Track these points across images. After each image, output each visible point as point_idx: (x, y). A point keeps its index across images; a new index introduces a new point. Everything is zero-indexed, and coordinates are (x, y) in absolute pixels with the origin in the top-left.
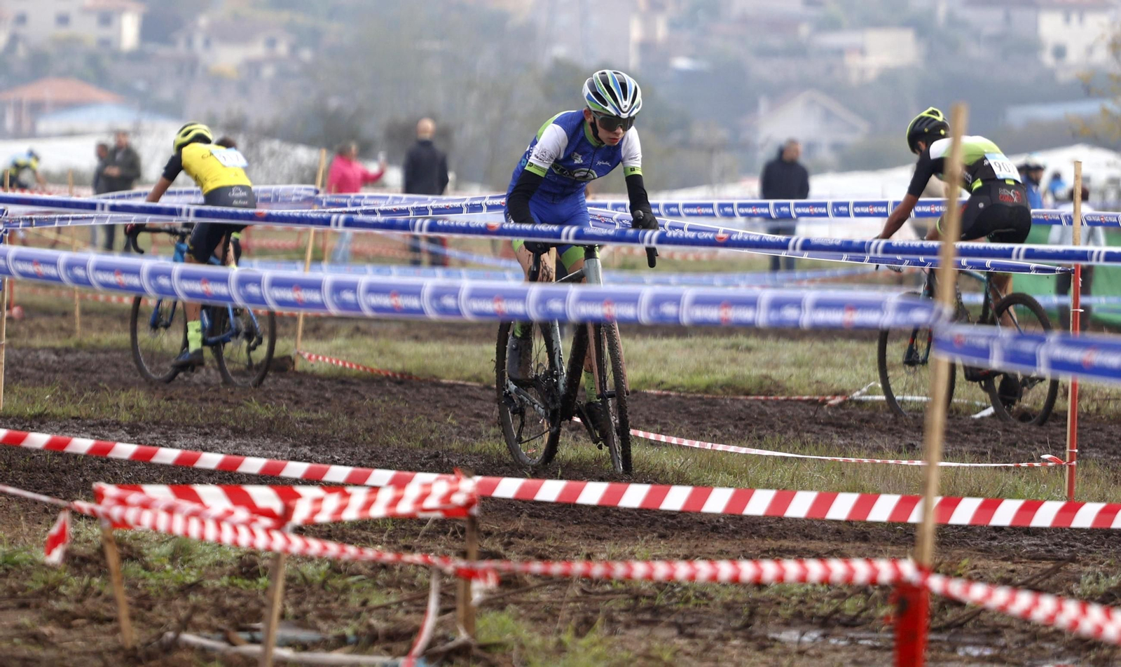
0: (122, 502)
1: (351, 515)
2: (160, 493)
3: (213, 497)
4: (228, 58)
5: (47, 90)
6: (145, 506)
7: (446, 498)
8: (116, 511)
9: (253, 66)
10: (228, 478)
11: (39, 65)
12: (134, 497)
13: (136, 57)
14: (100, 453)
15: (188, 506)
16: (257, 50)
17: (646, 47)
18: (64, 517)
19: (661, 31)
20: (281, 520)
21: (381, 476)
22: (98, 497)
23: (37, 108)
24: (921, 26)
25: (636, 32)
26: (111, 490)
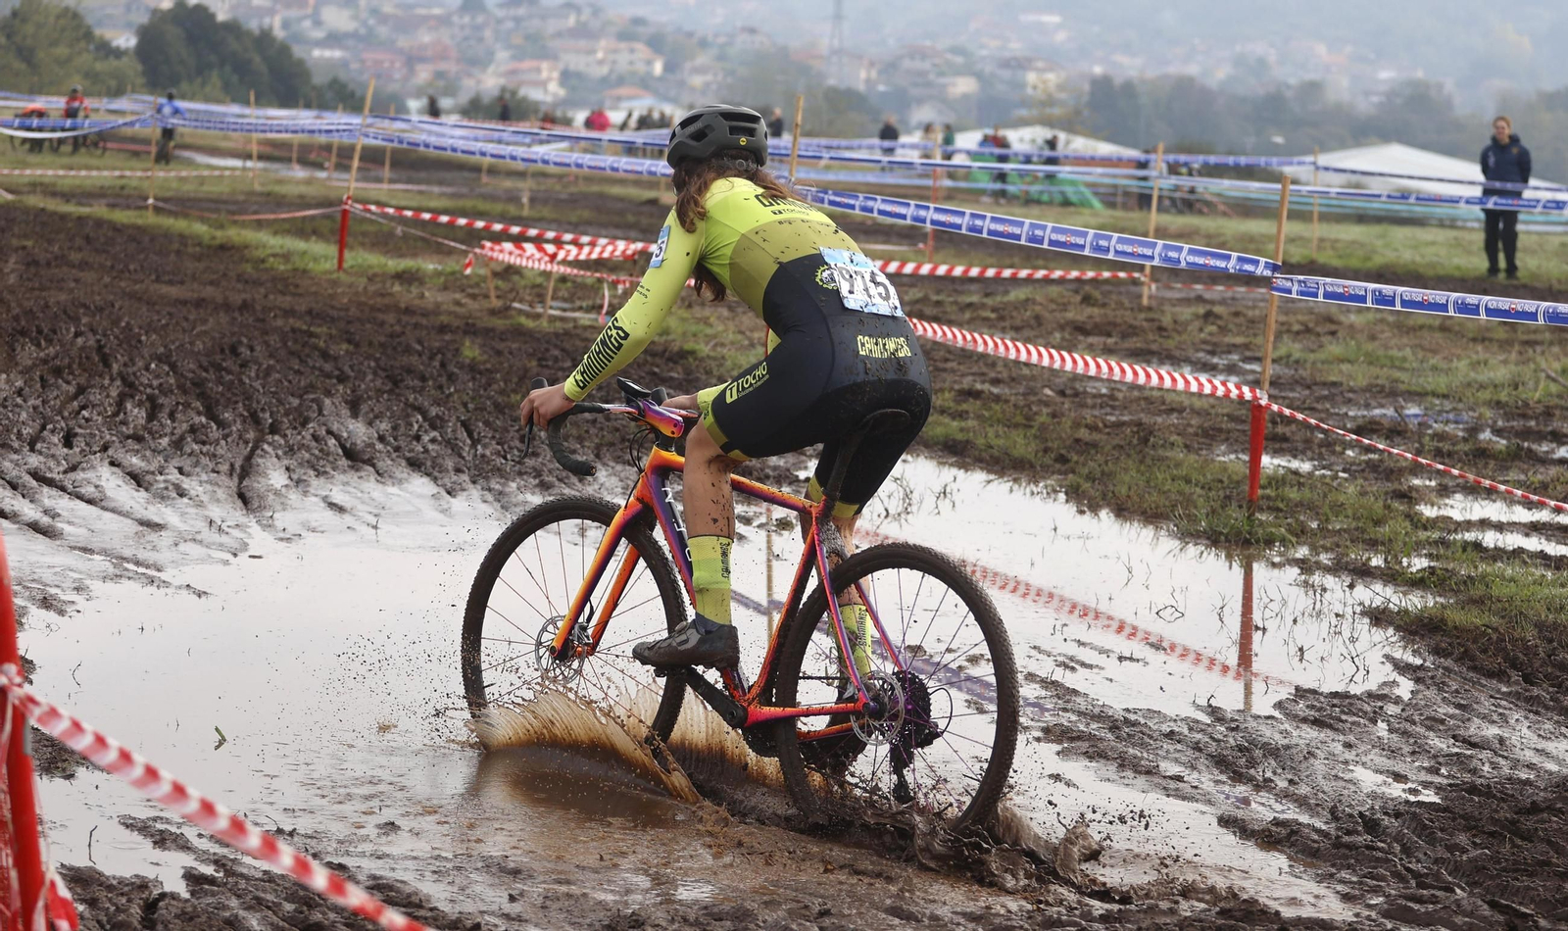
0: (492, 249)
1: (582, 257)
2: (508, 246)
3: (530, 248)
4: (697, 81)
5: (623, 91)
6: (501, 251)
7: (624, 252)
8: (490, 254)
9: (707, 85)
10: (538, 241)
11: (621, 81)
12: (497, 247)
13: (660, 79)
14: (486, 228)
15: (518, 252)
16: (709, 77)
17: (868, 81)
18: (471, 255)
19: (874, 74)
20: (553, 257)
21: (603, 241)
22: (483, 247)
23: (619, 99)
24: (979, 76)
25: (863, 75)
26: (488, 244)
